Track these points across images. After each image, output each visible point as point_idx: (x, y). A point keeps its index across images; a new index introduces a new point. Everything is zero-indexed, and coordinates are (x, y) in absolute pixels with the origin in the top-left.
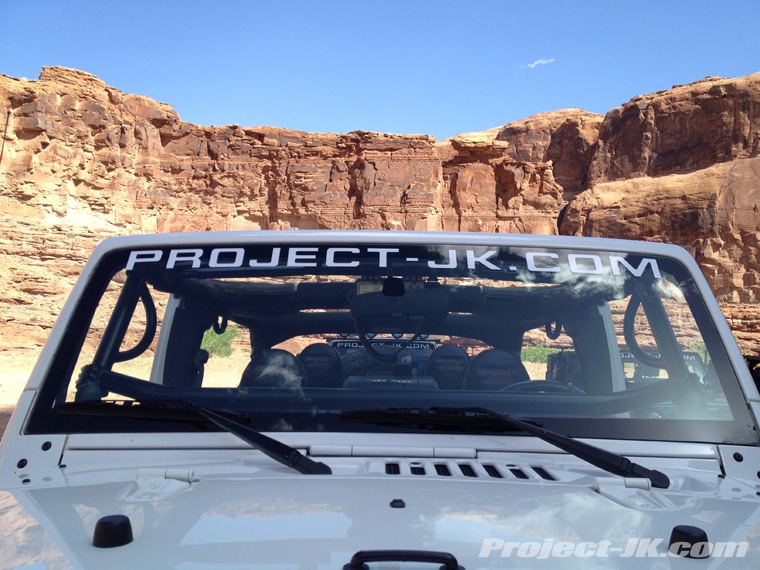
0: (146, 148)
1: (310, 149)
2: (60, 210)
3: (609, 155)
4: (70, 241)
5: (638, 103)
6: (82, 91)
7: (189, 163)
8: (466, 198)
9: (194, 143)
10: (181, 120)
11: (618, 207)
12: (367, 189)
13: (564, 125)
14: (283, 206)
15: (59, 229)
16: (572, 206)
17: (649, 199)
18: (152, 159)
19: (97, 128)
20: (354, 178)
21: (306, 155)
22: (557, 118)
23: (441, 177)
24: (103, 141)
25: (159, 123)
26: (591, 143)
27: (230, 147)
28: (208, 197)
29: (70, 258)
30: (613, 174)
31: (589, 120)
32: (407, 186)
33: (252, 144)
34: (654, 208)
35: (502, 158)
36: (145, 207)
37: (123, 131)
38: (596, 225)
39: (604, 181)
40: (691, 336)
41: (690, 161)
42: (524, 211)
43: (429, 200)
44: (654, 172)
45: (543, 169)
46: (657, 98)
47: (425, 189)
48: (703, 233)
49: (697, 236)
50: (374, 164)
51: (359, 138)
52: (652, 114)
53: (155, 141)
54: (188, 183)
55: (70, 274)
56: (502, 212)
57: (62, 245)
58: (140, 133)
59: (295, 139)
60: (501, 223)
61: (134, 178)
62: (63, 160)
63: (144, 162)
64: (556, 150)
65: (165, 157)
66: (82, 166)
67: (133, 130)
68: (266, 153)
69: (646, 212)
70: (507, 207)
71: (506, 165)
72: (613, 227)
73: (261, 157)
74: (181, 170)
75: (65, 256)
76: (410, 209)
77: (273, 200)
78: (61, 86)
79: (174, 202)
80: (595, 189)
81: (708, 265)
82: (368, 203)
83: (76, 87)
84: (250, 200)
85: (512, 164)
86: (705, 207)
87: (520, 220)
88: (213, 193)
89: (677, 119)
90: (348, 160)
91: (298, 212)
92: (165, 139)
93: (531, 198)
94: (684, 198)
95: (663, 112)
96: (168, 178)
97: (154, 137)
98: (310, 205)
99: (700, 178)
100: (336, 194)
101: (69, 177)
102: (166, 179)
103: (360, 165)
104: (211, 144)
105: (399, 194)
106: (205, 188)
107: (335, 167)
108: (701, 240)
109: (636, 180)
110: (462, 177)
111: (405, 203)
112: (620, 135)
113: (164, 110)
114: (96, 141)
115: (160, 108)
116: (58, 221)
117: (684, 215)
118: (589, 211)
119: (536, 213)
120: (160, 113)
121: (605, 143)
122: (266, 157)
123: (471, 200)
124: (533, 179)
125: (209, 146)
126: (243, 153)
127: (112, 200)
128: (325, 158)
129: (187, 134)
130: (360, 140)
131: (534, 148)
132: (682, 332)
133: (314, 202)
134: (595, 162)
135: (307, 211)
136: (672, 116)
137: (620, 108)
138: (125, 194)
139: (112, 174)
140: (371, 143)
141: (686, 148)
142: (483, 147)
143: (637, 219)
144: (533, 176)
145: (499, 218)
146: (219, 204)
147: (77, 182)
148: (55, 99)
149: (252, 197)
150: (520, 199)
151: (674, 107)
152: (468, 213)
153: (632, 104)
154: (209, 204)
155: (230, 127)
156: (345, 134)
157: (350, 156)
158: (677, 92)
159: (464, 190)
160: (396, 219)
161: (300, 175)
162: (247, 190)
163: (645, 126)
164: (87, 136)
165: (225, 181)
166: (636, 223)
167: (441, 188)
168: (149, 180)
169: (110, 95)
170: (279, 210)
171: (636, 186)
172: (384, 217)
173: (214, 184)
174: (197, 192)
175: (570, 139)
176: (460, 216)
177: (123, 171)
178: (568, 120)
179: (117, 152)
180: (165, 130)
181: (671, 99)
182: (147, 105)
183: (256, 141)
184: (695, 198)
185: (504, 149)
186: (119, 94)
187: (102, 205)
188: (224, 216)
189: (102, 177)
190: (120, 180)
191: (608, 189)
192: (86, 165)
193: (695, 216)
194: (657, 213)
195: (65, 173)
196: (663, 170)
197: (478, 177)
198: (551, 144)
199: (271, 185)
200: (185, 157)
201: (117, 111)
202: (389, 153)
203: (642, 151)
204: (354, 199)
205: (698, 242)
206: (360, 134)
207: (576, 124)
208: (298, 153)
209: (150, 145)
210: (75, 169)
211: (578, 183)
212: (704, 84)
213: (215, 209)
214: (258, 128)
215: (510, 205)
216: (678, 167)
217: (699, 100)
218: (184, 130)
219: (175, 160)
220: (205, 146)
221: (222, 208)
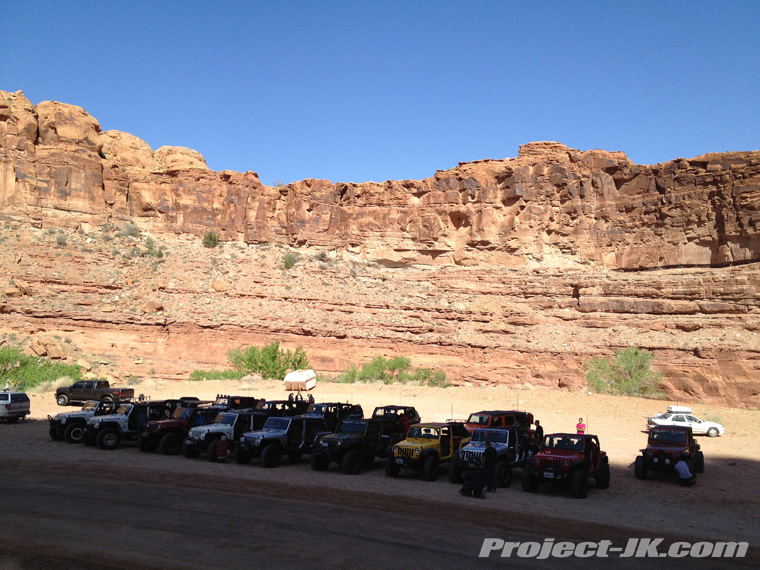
0: (602, 195)
1: (755, 168)
2: (538, 256)
4: (546, 280)
6: (548, 158)
7: (641, 200)
9: (644, 182)
10: (631, 164)
14: (731, 228)
15: (538, 273)
18: (608, 202)
19: (560, 186)
21: (751, 174)
24: (566, 196)
25: (611, 170)
27: (674, 180)
28: (660, 229)
29: (545, 294)
36: (604, 245)
37: (581, 184)
53: (610, 187)
54: (641, 219)
55: (545, 308)
57: (539, 285)
58: (596, 182)
59: (739, 160)
61: (595, 221)
62: (537, 217)
63: (602, 206)
65: (619, 199)
66: (552, 219)
67: (590, 181)
68: (709, 180)
73: (705, 184)
74: (633, 208)
75: (541, 294)
77: (720, 224)
78: (532, 159)
79: (630, 237)
83: (543, 156)
84: (699, 226)
88: (663, 225)
91: (746, 233)
92: (618, 183)
96: (623, 217)
97: (609, 183)
101: (543, 229)
102: (621, 218)
104: (658, 180)
106: (655, 221)
113: (615, 158)
114: (561, 197)
115: (611, 156)
116: (535, 265)
120: (611, 161)
122: (710, 183)
125: (656, 182)
126: (688, 183)
127: (577, 243)
129: (637, 175)
135: (755, 230)
138: (587, 236)
139: (575, 221)
146: (669, 234)
147: (549, 232)
148: (528, 170)
149: (700, 223)
154: (660, 235)
155: (675, 161)
161: (745, 195)
162: (694, 218)
164: (553, 194)
168: (607, 221)
169: (570, 156)
170: (727, 233)
173: (663, 216)
174: (649, 226)
177: (584, 217)
179: (578, 202)
180: (618, 175)
182: (601, 157)
183: (700, 169)
186: (578, 153)
187: (569, 248)
188: (674, 244)
189: (568, 225)
190: (582, 226)
192: (555, 218)
195: (540, 227)
199: (718, 209)
200: (637, 196)
201: (576, 168)
208: (742, 173)
209: (605, 191)
210: (546, 222)
213: (666, 239)
214: (700, 156)
218: (634, 172)
219: (628, 200)
220: (653, 183)
221: (673, 237)
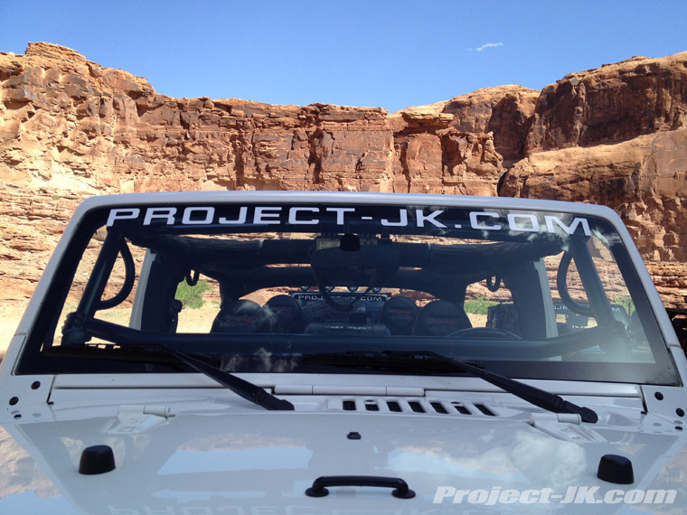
0: (123, 118)
1: (273, 120)
2: (46, 174)
3: (544, 127)
4: (55, 202)
5: (571, 80)
6: (65, 65)
7: (163, 132)
8: (415, 165)
9: (168, 113)
10: (155, 93)
11: (552, 174)
12: (326, 156)
13: (504, 100)
14: (249, 172)
15: (45, 192)
16: (511, 173)
17: (580, 167)
18: (129, 127)
19: (79, 99)
20: (313, 146)
21: (270, 126)
22: (498, 93)
23: (392, 146)
24: (84, 111)
25: (135, 95)
26: (528, 116)
27: (200, 117)
28: (181, 163)
29: (55, 218)
30: (548, 145)
31: (526, 95)
32: (361, 154)
33: (221, 115)
34: (585, 176)
35: (447, 130)
36: (123, 172)
37: (102, 101)
38: (532, 191)
39: (539, 151)
40: (616, 290)
41: (618, 133)
42: (467, 178)
43: (382, 166)
44: (585, 143)
45: (485, 140)
46: (588, 75)
47: (378, 158)
48: (628, 198)
49: (623, 201)
50: (331, 134)
51: (318, 110)
52: (583, 90)
53: (132, 111)
54: (162, 151)
55: (55, 232)
56: (448, 179)
57: (47, 206)
58: (118, 104)
59: (260, 110)
60: (446, 188)
61: (113, 145)
62: (48, 129)
63: (122, 131)
64: (497, 123)
65: (141, 126)
66: (65, 135)
67: (112, 100)
68: (233, 123)
69: (577, 179)
70: (452, 174)
71: (452, 135)
72: (547, 192)
73: (229, 127)
74: (155, 138)
75: (50, 216)
76: (364, 175)
77: (239, 167)
78: (45, 61)
79: (150, 168)
80: (532, 158)
81: (632, 227)
82: (326, 170)
83: (59, 61)
84: (219, 166)
85: (457, 135)
86: (630, 174)
87: (464, 186)
88: (185, 160)
89: (606, 95)
90: (308, 130)
91: (262, 178)
92: (141, 110)
93: (473, 166)
94: (611, 166)
95: (593, 88)
96: (144, 145)
97: (131, 107)
98: (274, 171)
99: (627, 148)
100: (297, 161)
101: (54, 144)
102: (142, 146)
103: (319, 135)
104: (183, 114)
105: (355, 161)
106: (177, 155)
107: (296, 136)
108: (627, 205)
109: (568, 150)
110: (411, 147)
111: (360, 170)
112: (554, 109)
113: (139, 83)
114: (78, 111)
115: (136, 82)
116: (44, 184)
117: (611, 181)
118: (526, 177)
119: (478, 179)
120: (136, 86)
121: (541, 116)
122: (232, 127)
123: (419, 167)
124: (476, 148)
125: (181, 117)
126: (212, 123)
127: (93, 165)
128: (287, 128)
129: (161, 105)
130: (320, 112)
131: (477, 121)
132: (609, 287)
133: (277, 168)
134: (531, 134)
135: (271, 176)
136: (602, 93)
137: (554, 84)
138: (104, 159)
139: (93, 141)
140: (329, 114)
141: (613, 122)
142: (430, 120)
143: (569, 186)
144: (476, 146)
145: (445, 183)
146: (191, 169)
147: (61, 149)
148: (40, 72)
149: (221, 163)
150: (464, 166)
151: (604, 84)
152: (417, 179)
153: (565, 80)
154: (181, 169)
155: (200, 99)
156: (305, 106)
157: (310, 126)
158: (606, 70)
159: (413, 158)
160: (351, 185)
161: (264, 143)
162: (216, 157)
163: (577, 101)
164: (69, 107)
165: (196, 149)
166: (568, 189)
167: (392, 156)
168: (127, 147)
169: (90, 69)
170: (245, 176)
171: (568, 155)
172: (340, 183)
173: (185, 151)
174: (171, 159)
175: (510, 112)
176: (409, 182)
177: (102, 139)
178: (507, 95)
179: (97, 121)
180: (141, 101)
181: (600, 76)
182: (125, 78)
183: (224, 112)
184: (621, 166)
185: (449, 121)
186: (99, 68)
187: (84, 170)
188: (195, 180)
189: (84, 144)
190: (100, 147)
191: (543, 158)
192: (69, 133)
193: (621, 183)
194: (587, 179)
195: (50, 141)
196: (592, 141)
197: (426, 145)
198: (492, 118)
199: (238, 153)
200: (159, 127)
201: (97, 84)
202: (345, 124)
203: (574, 124)
204: (313, 166)
205: (624, 206)
206: (319, 106)
207: (515, 99)
208: (263, 123)
209: (127, 115)
210: (59, 137)
211: (516, 152)
212: (630, 64)
213: (187, 174)
214: (226, 100)
215: (455, 172)
216: (607, 139)
217: (625, 77)
218: (159, 101)
219: (151, 129)
220: (178, 116)
221: (194, 173)
